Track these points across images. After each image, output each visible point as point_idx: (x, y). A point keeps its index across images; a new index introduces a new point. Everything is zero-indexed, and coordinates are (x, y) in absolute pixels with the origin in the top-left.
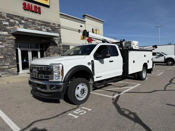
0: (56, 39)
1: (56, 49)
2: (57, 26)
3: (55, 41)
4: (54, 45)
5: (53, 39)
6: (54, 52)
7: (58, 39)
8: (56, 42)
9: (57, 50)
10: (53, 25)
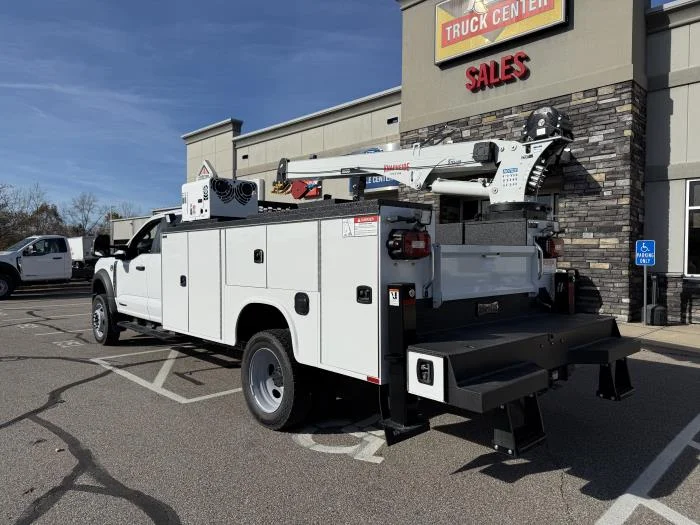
0: (594, 163)
1: (591, 208)
2: (606, 96)
3: (590, 172)
4: (581, 195)
5: (579, 164)
6: (576, 227)
7: (611, 160)
8: (596, 177)
9: (596, 215)
10: (585, 97)
